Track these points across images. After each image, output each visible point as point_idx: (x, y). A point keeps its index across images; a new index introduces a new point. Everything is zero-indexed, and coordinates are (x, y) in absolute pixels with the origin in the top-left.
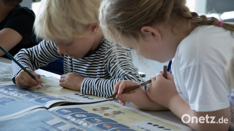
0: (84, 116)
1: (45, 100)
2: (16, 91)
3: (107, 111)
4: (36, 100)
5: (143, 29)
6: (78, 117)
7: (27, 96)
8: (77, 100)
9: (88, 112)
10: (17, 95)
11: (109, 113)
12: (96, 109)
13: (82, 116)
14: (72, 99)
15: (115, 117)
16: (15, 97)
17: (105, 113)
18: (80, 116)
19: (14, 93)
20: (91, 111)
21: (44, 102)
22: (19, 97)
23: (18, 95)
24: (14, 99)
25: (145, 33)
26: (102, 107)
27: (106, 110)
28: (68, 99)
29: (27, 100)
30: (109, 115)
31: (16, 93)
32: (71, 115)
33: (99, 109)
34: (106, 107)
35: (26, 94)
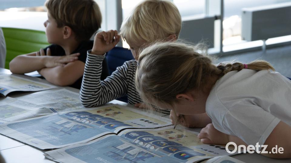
0: (150, 139)
1: (114, 127)
2: (87, 118)
3: (171, 135)
4: (106, 127)
5: (177, 97)
6: (145, 140)
7: (97, 122)
8: (142, 126)
9: (154, 135)
10: (88, 122)
11: (173, 136)
12: (160, 133)
13: (149, 139)
14: (138, 124)
15: (179, 140)
16: (86, 124)
17: (169, 136)
18: (147, 139)
19: (86, 120)
20: (156, 135)
21: (113, 128)
22: (90, 124)
23: (90, 122)
24: (85, 126)
25: (180, 98)
26: (166, 132)
27: (170, 133)
28: (134, 124)
29: (98, 126)
30: (173, 139)
31: (87, 120)
32: (139, 139)
33: (164, 133)
34: (169, 131)
35: (96, 121)
